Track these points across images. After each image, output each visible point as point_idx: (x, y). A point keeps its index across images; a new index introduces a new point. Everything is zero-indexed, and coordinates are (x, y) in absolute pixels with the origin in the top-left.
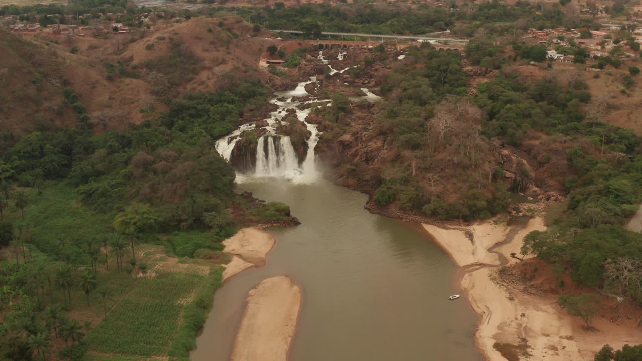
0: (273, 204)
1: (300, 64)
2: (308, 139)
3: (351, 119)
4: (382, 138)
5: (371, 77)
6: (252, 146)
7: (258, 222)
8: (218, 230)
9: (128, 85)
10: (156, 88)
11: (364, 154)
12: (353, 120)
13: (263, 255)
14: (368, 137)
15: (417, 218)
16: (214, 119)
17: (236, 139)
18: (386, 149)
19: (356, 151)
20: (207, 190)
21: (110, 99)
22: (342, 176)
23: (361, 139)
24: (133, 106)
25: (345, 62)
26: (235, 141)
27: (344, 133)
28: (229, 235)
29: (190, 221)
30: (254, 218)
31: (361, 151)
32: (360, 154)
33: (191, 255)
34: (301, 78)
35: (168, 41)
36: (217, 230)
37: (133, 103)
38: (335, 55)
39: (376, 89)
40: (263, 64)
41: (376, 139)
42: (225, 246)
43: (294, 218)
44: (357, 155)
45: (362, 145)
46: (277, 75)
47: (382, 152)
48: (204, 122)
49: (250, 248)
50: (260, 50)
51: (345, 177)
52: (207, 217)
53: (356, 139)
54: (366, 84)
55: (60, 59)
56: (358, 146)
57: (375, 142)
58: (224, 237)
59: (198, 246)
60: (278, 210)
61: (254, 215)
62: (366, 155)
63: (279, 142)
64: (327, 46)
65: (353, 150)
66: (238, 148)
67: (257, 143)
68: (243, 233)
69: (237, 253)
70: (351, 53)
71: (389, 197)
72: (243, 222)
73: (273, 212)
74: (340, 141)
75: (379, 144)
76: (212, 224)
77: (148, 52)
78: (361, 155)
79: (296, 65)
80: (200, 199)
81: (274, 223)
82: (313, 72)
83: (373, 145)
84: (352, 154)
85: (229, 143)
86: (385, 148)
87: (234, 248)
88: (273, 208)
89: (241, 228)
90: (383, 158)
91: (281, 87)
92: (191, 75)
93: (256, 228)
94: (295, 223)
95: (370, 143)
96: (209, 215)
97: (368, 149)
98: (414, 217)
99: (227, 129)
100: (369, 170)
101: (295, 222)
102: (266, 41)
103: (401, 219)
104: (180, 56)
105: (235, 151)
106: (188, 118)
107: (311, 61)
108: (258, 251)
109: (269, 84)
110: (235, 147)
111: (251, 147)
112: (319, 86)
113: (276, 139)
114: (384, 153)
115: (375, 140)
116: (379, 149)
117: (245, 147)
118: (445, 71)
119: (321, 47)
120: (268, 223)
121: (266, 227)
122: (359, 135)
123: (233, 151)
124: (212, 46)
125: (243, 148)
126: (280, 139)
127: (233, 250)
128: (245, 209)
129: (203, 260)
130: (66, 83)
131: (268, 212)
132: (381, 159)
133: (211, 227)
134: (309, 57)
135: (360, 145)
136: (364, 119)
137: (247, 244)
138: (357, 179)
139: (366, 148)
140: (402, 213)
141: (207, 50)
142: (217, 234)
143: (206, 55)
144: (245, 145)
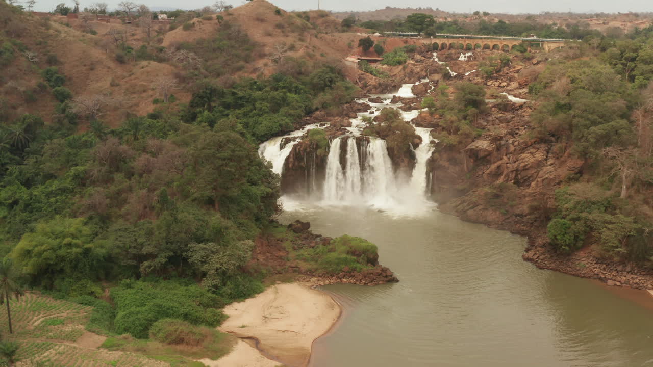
0: (345, 240)
1: (405, 62)
2: (416, 146)
3: (488, 121)
4: (543, 147)
5: (511, 79)
6: (319, 152)
7: (311, 273)
8: (217, 281)
9: (143, 68)
10: (183, 73)
11: (512, 172)
12: (490, 123)
13: (307, 344)
14: (519, 144)
15: (638, 279)
16: (261, 109)
17: (294, 141)
18: (552, 164)
19: (499, 167)
20: (210, 202)
21: (112, 85)
22: (476, 205)
23: (507, 148)
24: (144, 95)
25: (470, 63)
26: (292, 143)
27: (479, 137)
28: (241, 295)
29: (162, 259)
30: (304, 266)
31: (507, 168)
32: (505, 173)
33: (143, 332)
34: (407, 79)
35: (217, 21)
36: (214, 283)
37: (144, 91)
38: (456, 56)
39: (521, 91)
40: (352, 60)
41: (533, 148)
42: (228, 317)
43: (384, 270)
44: (501, 174)
45: (509, 159)
46: (371, 73)
47: (545, 169)
48: (245, 115)
49: (281, 325)
50: (350, 47)
51: (480, 207)
52: (197, 252)
53: (498, 149)
54: (504, 87)
55: (51, 31)
56: (501, 159)
57: (532, 153)
58: (231, 298)
59: (163, 312)
60: (353, 253)
61: (305, 260)
62: (516, 176)
63: (366, 147)
64: (443, 46)
65: (494, 166)
66: (296, 155)
67: (328, 147)
68: (277, 292)
69: (250, 335)
70: (479, 54)
71: (576, 238)
72: (279, 273)
73: (344, 256)
74: (472, 150)
75: (539, 156)
76: (205, 267)
77: (184, 32)
78: (507, 175)
79: (400, 63)
80: (189, 214)
81: (344, 276)
82: (424, 73)
83: (527, 158)
84: (491, 172)
85: (282, 147)
86: (549, 163)
87: (245, 324)
88: (344, 248)
89: (273, 283)
90: (546, 178)
91: (375, 87)
92: (242, 63)
93: (305, 286)
94: (389, 279)
95: (523, 156)
96: (204, 249)
97: (518, 166)
98: (629, 277)
99: (281, 125)
100: (525, 196)
101: (386, 276)
102: (359, 35)
103: (604, 280)
104: (229, 39)
105: (291, 160)
106: (221, 108)
107: (421, 61)
108: (297, 333)
109: (358, 85)
110: (290, 153)
111: (318, 154)
112: (433, 87)
113: (361, 142)
114: (549, 171)
115: (532, 150)
116: (539, 165)
117: (308, 153)
118: (633, 60)
119: (435, 47)
120: (332, 276)
121: (325, 285)
122: (503, 142)
123: (287, 159)
124: (279, 30)
125: (305, 154)
126: (369, 142)
127: (243, 327)
128: (290, 249)
129: (160, 345)
130: (52, 61)
131: (333, 255)
132: (543, 180)
133: (204, 275)
134: (418, 57)
135: (505, 158)
136: (509, 122)
137: (277, 315)
138: (503, 211)
139: (517, 163)
140: (604, 269)
141: (270, 35)
142: (216, 289)
143: (269, 40)
144: (308, 150)
